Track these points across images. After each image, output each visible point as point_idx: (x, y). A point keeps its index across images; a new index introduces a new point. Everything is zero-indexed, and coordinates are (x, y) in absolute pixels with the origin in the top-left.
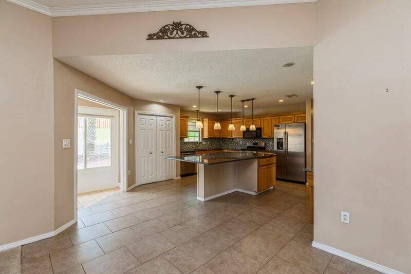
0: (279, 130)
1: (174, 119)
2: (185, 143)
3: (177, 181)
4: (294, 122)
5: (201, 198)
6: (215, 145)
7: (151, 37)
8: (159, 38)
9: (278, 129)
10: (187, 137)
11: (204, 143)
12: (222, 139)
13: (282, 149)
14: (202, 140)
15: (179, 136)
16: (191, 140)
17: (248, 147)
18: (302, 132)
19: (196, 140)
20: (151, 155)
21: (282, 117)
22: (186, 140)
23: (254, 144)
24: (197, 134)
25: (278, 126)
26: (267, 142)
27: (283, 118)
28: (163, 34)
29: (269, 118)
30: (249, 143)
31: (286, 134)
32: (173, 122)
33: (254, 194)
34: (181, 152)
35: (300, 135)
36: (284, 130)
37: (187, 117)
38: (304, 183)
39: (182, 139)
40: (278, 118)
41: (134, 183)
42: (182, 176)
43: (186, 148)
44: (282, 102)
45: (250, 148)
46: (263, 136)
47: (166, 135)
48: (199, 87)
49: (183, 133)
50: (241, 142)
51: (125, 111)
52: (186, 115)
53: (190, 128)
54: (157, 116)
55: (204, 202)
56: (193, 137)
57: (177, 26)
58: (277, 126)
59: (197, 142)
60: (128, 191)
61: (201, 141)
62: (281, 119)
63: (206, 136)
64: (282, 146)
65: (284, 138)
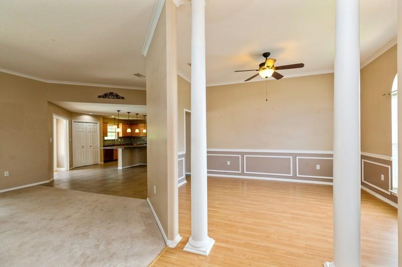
1: (98, 125)
2: (105, 140)
3: (101, 165)
5: (120, 167)
6: (128, 141)
7: (99, 97)
8: (103, 97)
10: (107, 136)
11: (119, 140)
12: (133, 137)
14: (118, 138)
15: (102, 136)
16: (110, 138)
19: (114, 138)
20: (83, 148)
22: (106, 138)
24: (114, 134)
28: (105, 96)
32: (98, 126)
37: (107, 123)
39: (103, 138)
41: (72, 166)
42: (105, 162)
43: (106, 143)
47: (93, 135)
48: (119, 111)
49: (105, 133)
51: (68, 121)
52: (106, 121)
53: (109, 130)
54: (87, 123)
55: (123, 169)
56: (111, 136)
57: (111, 94)
59: (114, 140)
60: (70, 170)
63: (121, 135)
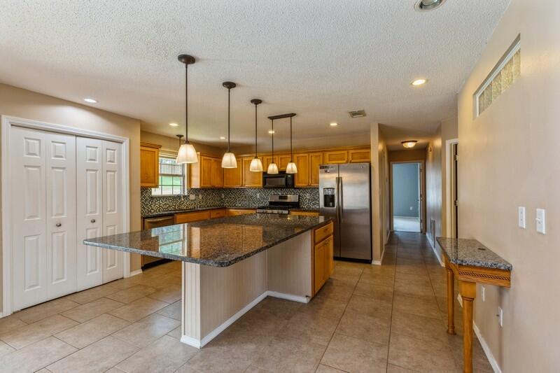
0: (327, 176)
1: (125, 147)
2: (152, 198)
4: (347, 162)
5: (193, 340)
6: (213, 200)
9: (326, 172)
10: (157, 186)
11: (192, 197)
12: (226, 189)
13: (333, 206)
14: (189, 191)
15: (138, 185)
16: (167, 192)
17: (271, 203)
18: (365, 177)
19: (177, 191)
20: (60, 229)
21: (328, 153)
22: (155, 192)
23: (281, 197)
24: (178, 181)
25: (326, 167)
26: (301, 194)
27: (329, 155)
29: (306, 155)
30: (273, 196)
31: (339, 180)
32: (124, 152)
33: (305, 300)
34: (144, 218)
35: (361, 183)
36: (336, 175)
37: (158, 147)
38: (369, 262)
39: (144, 190)
40: (321, 154)
43: (155, 209)
44: (334, 127)
45: (273, 205)
46: (297, 185)
49: (148, 179)
50: (258, 195)
52: (154, 141)
53: (163, 169)
54: (77, 136)
55: (201, 348)
56: (169, 187)
58: (324, 168)
59: (179, 197)
61: (186, 194)
62: (327, 156)
63: (196, 183)
64: (333, 201)
65: (336, 187)
